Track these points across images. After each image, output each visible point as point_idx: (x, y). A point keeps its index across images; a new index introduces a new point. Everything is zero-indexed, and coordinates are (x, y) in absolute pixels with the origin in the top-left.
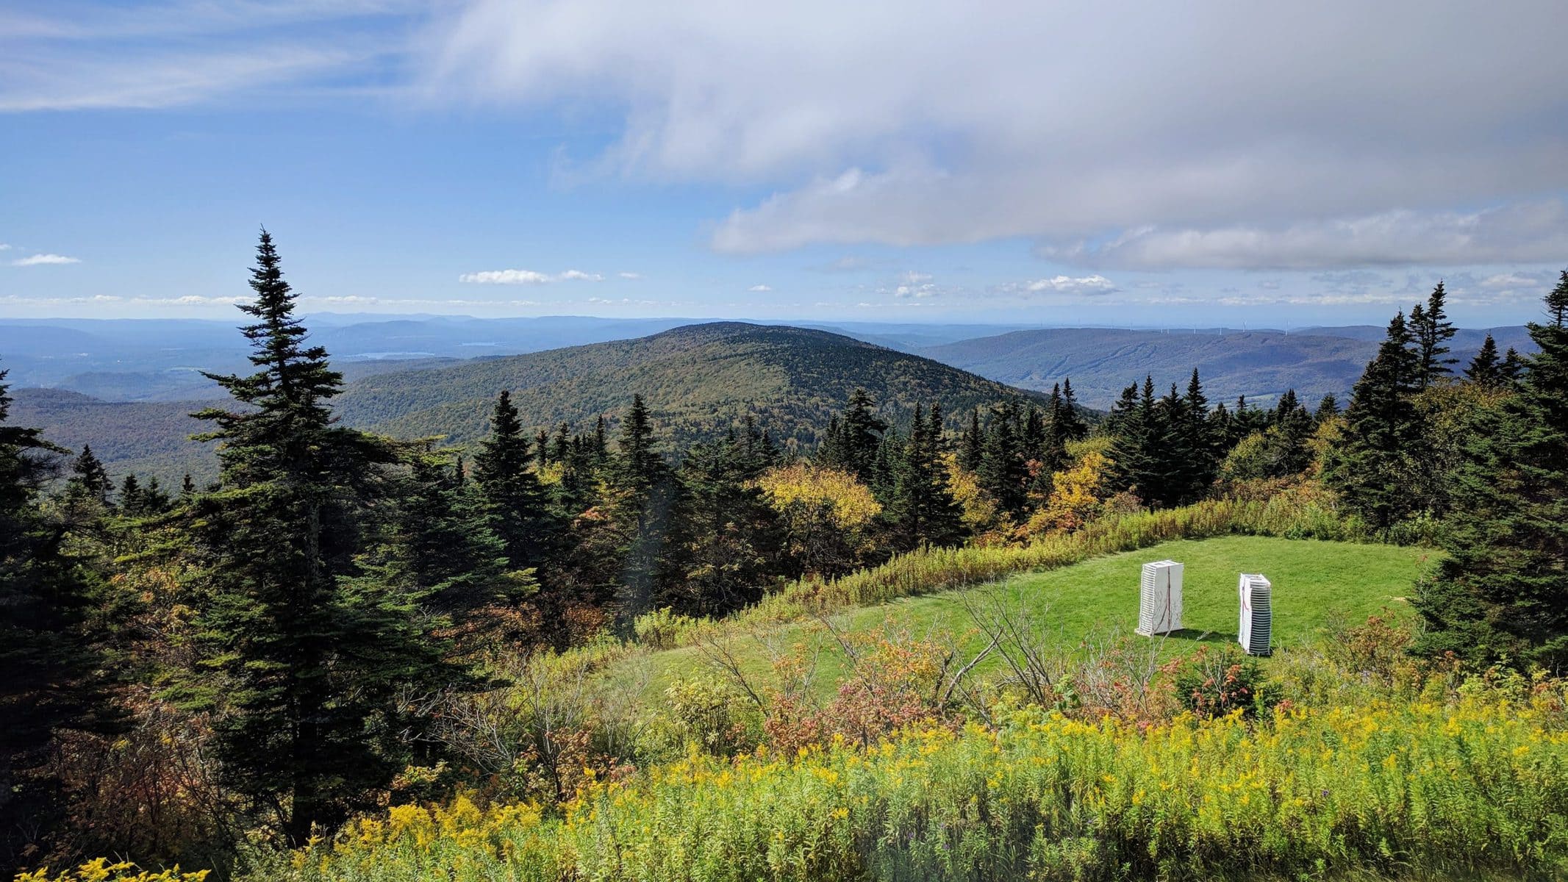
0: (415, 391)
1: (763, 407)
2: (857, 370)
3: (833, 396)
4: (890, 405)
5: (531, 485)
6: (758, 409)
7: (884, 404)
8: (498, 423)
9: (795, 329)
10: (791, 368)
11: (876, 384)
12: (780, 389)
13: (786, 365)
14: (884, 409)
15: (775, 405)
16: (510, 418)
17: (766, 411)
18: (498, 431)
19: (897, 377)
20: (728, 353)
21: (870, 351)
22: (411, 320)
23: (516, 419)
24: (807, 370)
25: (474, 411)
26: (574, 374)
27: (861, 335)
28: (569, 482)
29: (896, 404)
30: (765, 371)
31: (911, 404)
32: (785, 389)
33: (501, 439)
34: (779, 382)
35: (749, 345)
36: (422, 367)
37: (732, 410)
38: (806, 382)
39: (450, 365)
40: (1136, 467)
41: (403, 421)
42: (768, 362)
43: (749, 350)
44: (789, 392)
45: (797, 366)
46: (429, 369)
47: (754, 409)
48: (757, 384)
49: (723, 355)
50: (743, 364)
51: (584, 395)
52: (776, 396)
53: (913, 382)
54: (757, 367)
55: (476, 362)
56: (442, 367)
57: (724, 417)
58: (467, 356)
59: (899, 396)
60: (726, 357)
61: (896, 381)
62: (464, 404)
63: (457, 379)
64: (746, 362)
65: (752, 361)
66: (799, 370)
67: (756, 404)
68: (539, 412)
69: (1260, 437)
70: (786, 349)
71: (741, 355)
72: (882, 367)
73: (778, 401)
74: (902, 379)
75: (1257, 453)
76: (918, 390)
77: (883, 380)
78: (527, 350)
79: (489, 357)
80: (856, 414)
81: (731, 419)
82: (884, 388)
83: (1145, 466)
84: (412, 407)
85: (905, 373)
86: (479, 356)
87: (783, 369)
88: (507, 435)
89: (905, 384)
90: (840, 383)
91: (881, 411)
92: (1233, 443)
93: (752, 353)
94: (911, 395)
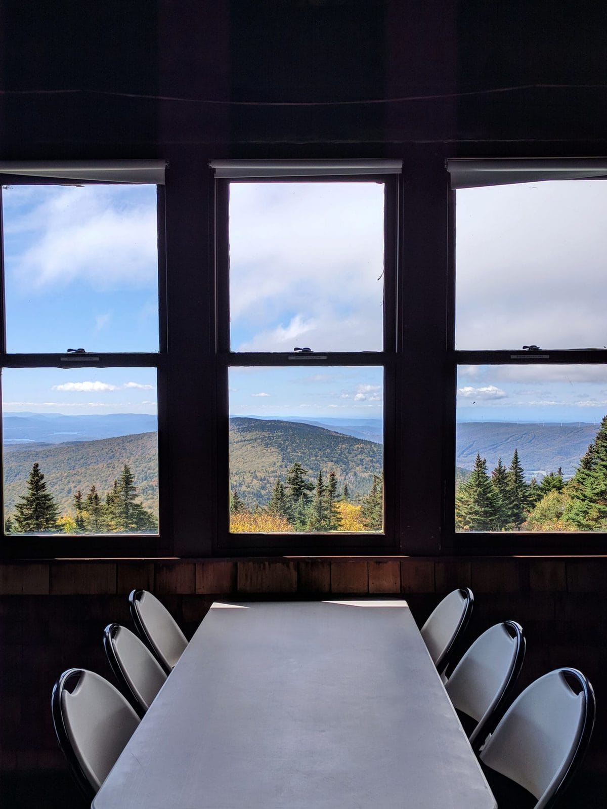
0: (20, 466)
1: (263, 477)
2: (328, 450)
3: (312, 469)
4: (351, 475)
5: (52, 524)
6: (259, 478)
7: (347, 474)
8: (31, 484)
9: (286, 422)
10: (282, 449)
11: (341, 460)
12: (275, 464)
13: (279, 447)
14: (347, 477)
15: (271, 475)
16: (38, 481)
17: (265, 479)
18: (32, 489)
19: (356, 456)
20: (239, 439)
21: (337, 437)
22: (19, 416)
23: (42, 482)
24: (294, 451)
25: (61, 480)
26: (132, 454)
27: (332, 427)
28: (80, 523)
29: (355, 474)
30: (265, 451)
31: (365, 474)
32: (279, 464)
33: (33, 494)
34: (274, 459)
35: (254, 433)
36: (25, 450)
37: (241, 479)
38: (293, 459)
39: (45, 448)
40: (470, 513)
41: (10, 487)
42: (267, 445)
43: (254, 437)
44: (281, 466)
45: (287, 449)
46: (30, 451)
47: (256, 477)
48: (259, 461)
49: (236, 440)
50: (249, 447)
51: (138, 469)
52: (272, 469)
53: (367, 459)
54: (259, 449)
55: (64, 446)
56: (40, 449)
57: (235, 483)
58: (57, 442)
59: (357, 468)
60: (238, 442)
61: (355, 459)
62: (54, 475)
63: (50, 457)
64: (252, 445)
65: (256, 444)
66: (289, 450)
67: (258, 474)
68: (106, 481)
69: (556, 494)
70: (280, 436)
71: (248, 441)
72: (346, 449)
73: (273, 472)
74: (359, 457)
75: (554, 504)
76: (371, 464)
77: (346, 458)
78: (99, 437)
79: (74, 442)
80: (294, 479)
81: (240, 485)
82: (347, 463)
83: (476, 513)
84: (17, 478)
85: (361, 452)
86: (65, 441)
87: (277, 450)
88: (37, 491)
89: (361, 460)
90: (316, 460)
91: (345, 479)
92: (540, 498)
93: (256, 439)
94: (366, 468)
